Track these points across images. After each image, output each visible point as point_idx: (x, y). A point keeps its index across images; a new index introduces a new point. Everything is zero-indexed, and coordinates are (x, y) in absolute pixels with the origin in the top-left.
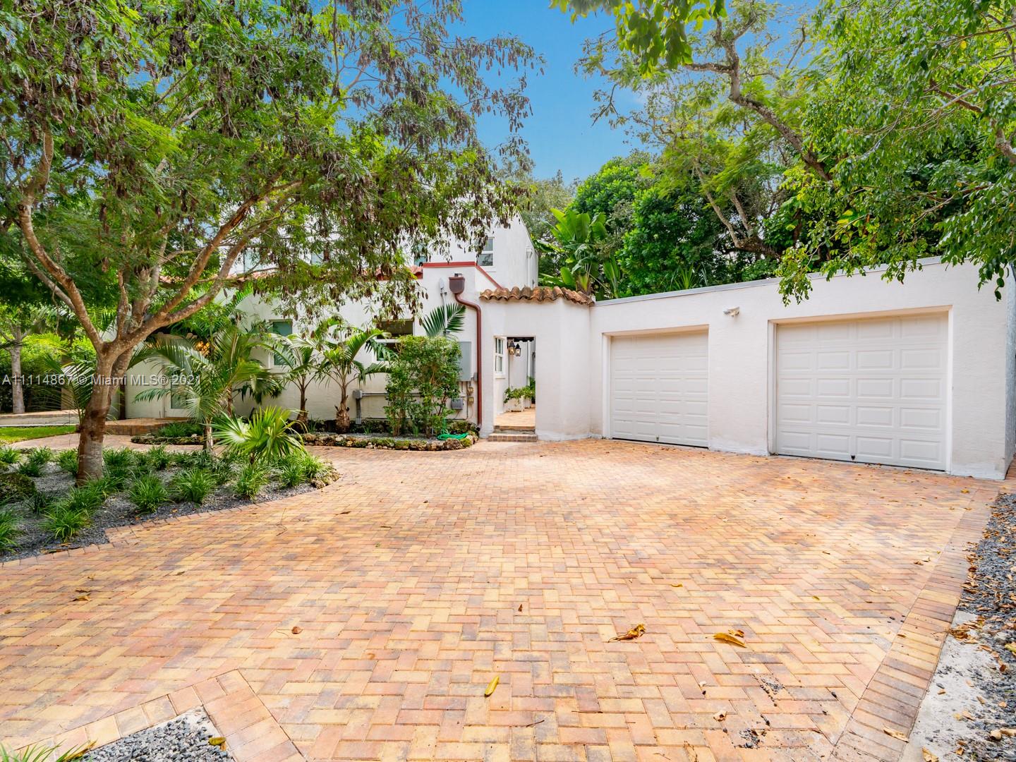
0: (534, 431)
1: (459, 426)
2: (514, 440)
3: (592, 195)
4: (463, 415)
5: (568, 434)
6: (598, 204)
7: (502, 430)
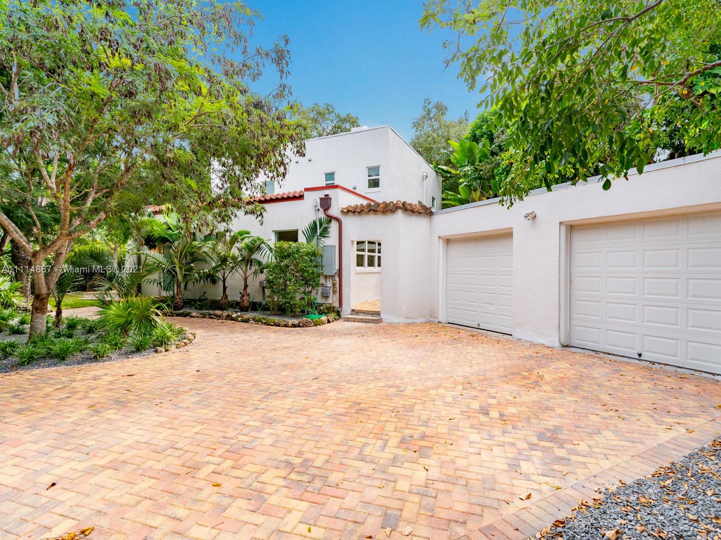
0: (379, 315)
1: (327, 308)
2: (362, 321)
3: (480, 127)
4: (330, 301)
5: (407, 318)
6: (485, 134)
7: (357, 313)
